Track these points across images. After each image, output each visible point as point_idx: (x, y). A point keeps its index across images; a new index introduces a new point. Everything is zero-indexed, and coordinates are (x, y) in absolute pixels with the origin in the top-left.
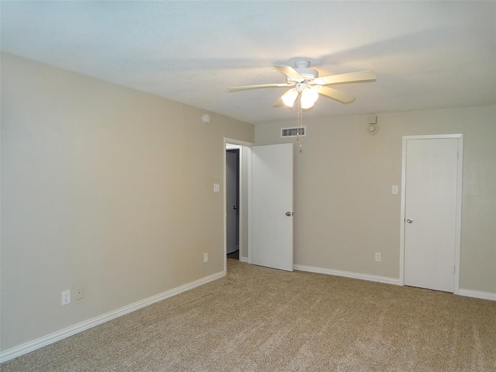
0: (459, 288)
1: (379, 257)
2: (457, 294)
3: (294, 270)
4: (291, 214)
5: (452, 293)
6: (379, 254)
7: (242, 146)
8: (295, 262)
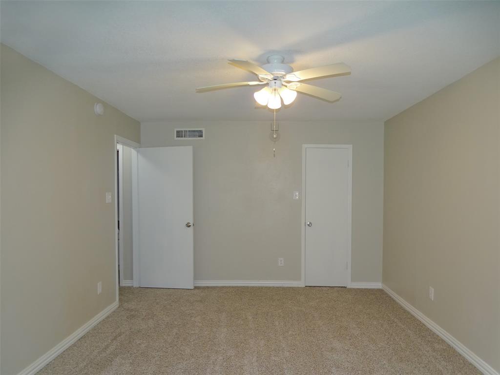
0: (352, 281)
1: (283, 262)
2: (350, 287)
3: (195, 287)
4: (192, 225)
5: (345, 287)
6: (282, 259)
7: (123, 145)
8: (196, 277)
